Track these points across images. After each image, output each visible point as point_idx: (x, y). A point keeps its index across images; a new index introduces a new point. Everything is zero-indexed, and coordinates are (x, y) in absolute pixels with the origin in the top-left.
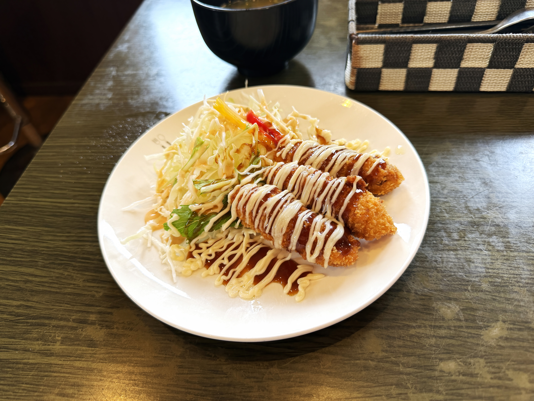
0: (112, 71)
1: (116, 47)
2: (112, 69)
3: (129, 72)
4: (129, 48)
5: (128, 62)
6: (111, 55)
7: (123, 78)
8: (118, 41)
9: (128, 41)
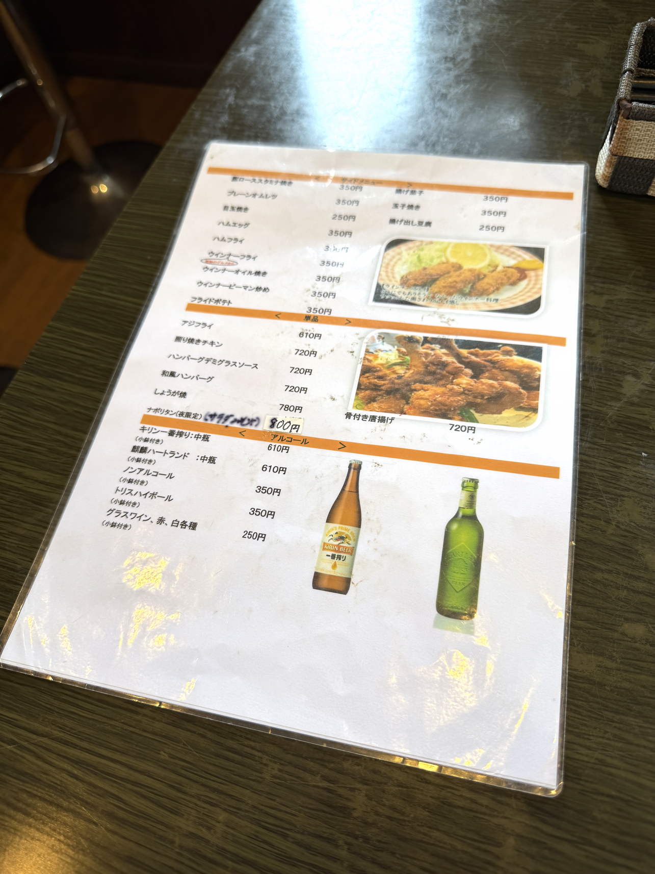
0: (228, 96)
1: (238, 51)
2: (228, 91)
3: (255, 101)
4: (258, 55)
5: (253, 82)
6: (228, 66)
7: (245, 111)
8: (242, 39)
9: (257, 42)
